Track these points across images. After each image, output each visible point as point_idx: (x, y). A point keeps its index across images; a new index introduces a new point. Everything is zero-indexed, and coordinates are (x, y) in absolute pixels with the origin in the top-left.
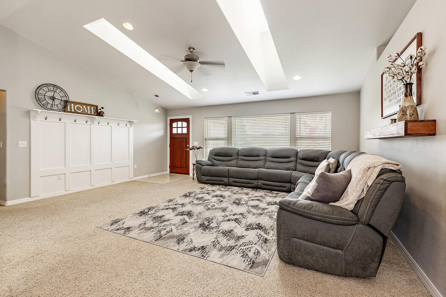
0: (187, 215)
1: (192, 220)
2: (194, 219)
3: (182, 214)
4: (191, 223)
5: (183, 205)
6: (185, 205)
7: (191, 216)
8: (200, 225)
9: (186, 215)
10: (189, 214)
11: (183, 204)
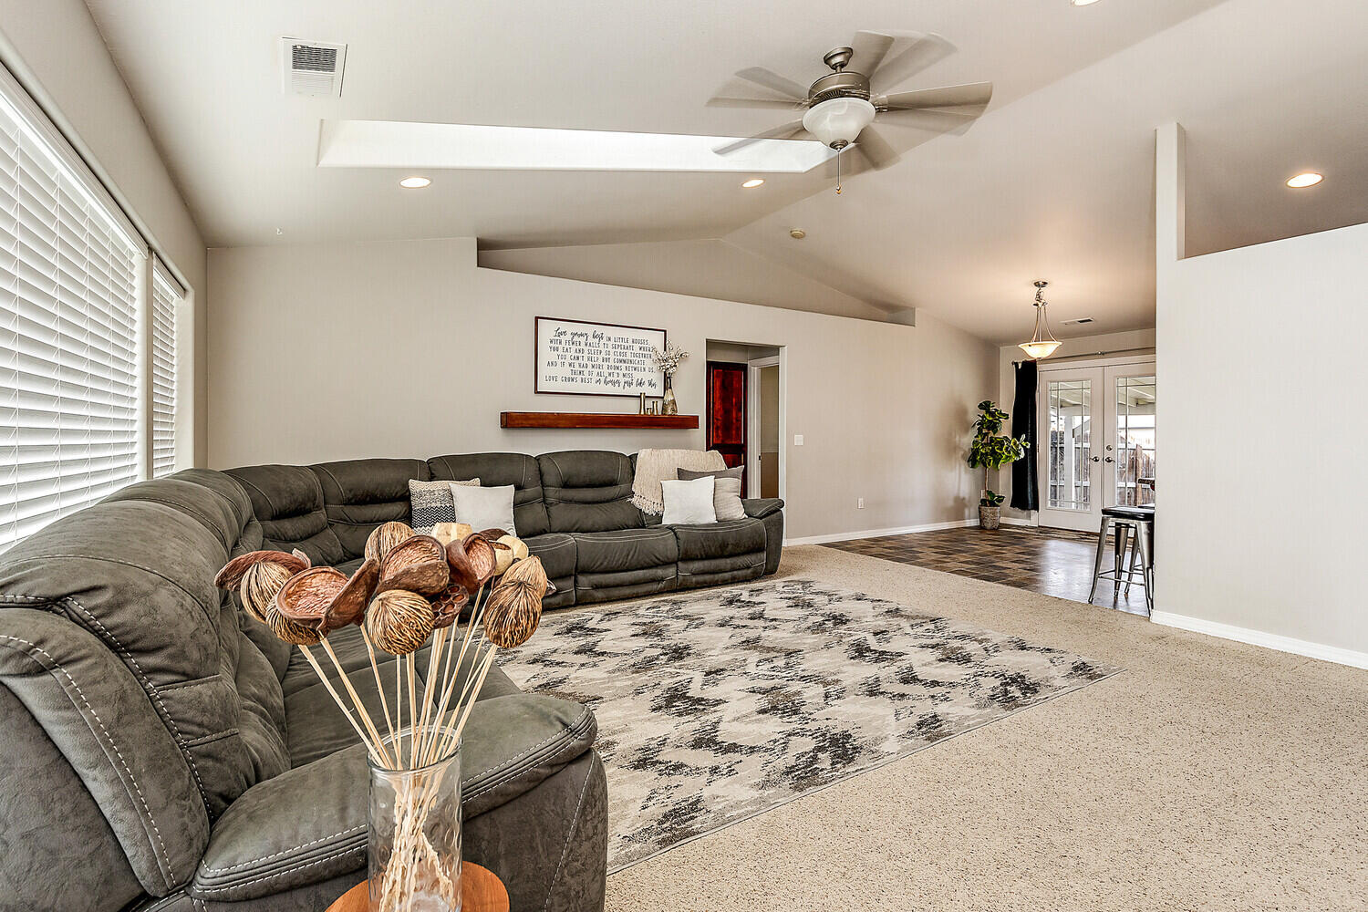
0: (868, 650)
1: (861, 635)
2: (853, 638)
3: (881, 656)
4: (864, 630)
5: (873, 691)
6: (864, 688)
7: (859, 645)
8: (845, 623)
9: (871, 651)
10: (860, 651)
11: (872, 693)
